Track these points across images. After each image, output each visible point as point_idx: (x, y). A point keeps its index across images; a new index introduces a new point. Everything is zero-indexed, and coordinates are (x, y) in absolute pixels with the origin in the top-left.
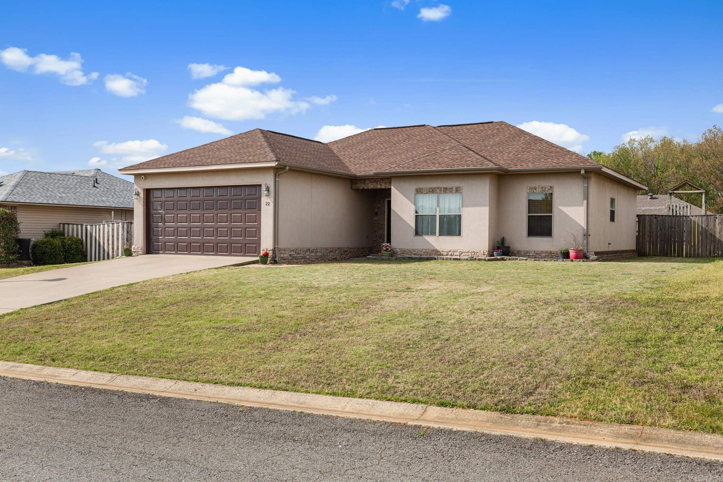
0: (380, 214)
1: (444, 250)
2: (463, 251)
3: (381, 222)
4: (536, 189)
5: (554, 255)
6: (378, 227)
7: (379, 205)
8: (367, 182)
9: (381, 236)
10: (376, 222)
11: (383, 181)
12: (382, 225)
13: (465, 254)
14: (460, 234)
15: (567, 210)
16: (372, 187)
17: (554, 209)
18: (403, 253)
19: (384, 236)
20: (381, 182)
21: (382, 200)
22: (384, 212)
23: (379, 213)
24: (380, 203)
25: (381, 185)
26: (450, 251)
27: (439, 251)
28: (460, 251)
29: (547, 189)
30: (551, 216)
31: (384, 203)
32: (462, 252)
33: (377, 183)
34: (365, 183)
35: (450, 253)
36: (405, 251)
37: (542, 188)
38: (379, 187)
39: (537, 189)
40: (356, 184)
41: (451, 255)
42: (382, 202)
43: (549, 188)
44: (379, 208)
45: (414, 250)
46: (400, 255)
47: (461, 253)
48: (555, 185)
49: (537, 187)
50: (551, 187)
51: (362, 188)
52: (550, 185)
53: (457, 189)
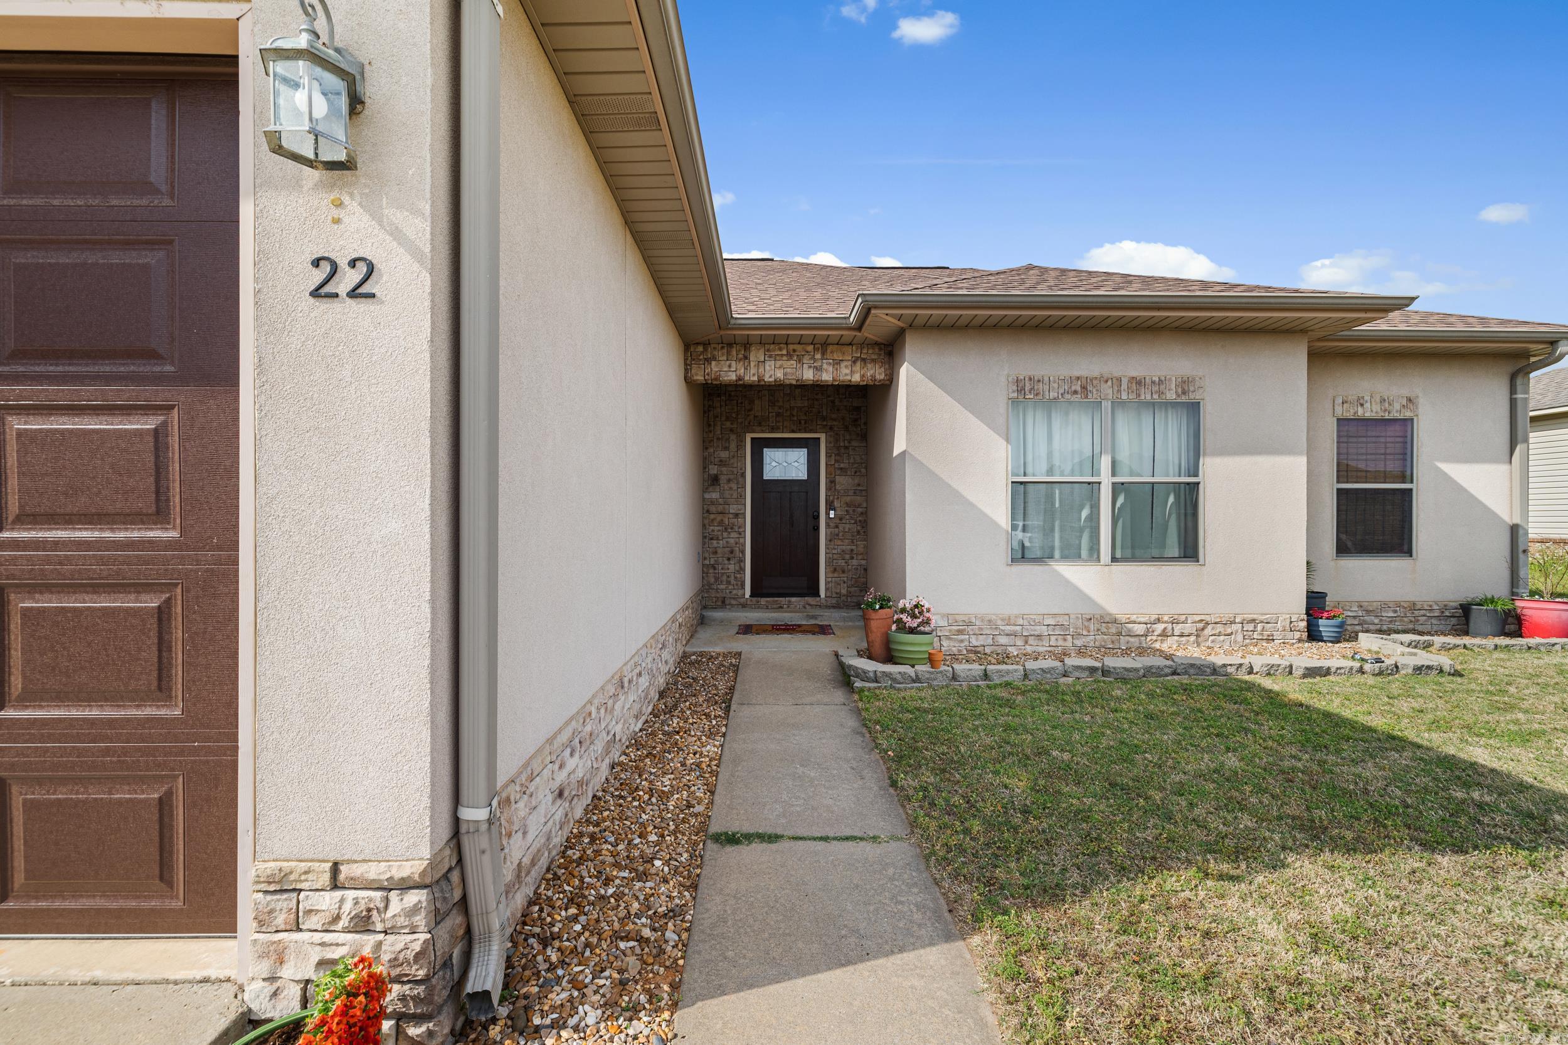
0: (729, 481)
1: (1134, 618)
2: (1207, 618)
3: (733, 509)
4: (1362, 405)
5: (1422, 612)
6: (721, 523)
7: (724, 454)
8: (757, 355)
9: (732, 552)
10: (713, 509)
11: (823, 354)
12: (736, 515)
13: (1219, 628)
14: (1190, 551)
15: (1460, 473)
16: (780, 374)
17: (1421, 469)
18: (960, 632)
19: (743, 552)
20: (818, 356)
21: (733, 437)
22: (743, 475)
23: (723, 479)
24: (726, 448)
25: (818, 369)
26: (1158, 621)
27: (1115, 621)
28: (1198, 618)
29: (1397, 406)
30: (1411, 490)
31: (741, 446)
32: (1207, 624)
33: (800, 360)
34: (746, 358)
35: (1159, 628)
36: (970, 624)
37: (1383, 401)
38: (808, 375)
39: (1367, 405)
40: (708, 361)
41: (1164, 635)
42: (733, 446)
43: (1404, 402)
44: (722, 463)
45: (1008, 621)
46: (948, 638)
47: (1201, 625)
48: (1420, 395)
49: (1367, 398)
50: (1410, 400)
51: (733, 377)
52: (1405, 392)
53: (1185, 385)
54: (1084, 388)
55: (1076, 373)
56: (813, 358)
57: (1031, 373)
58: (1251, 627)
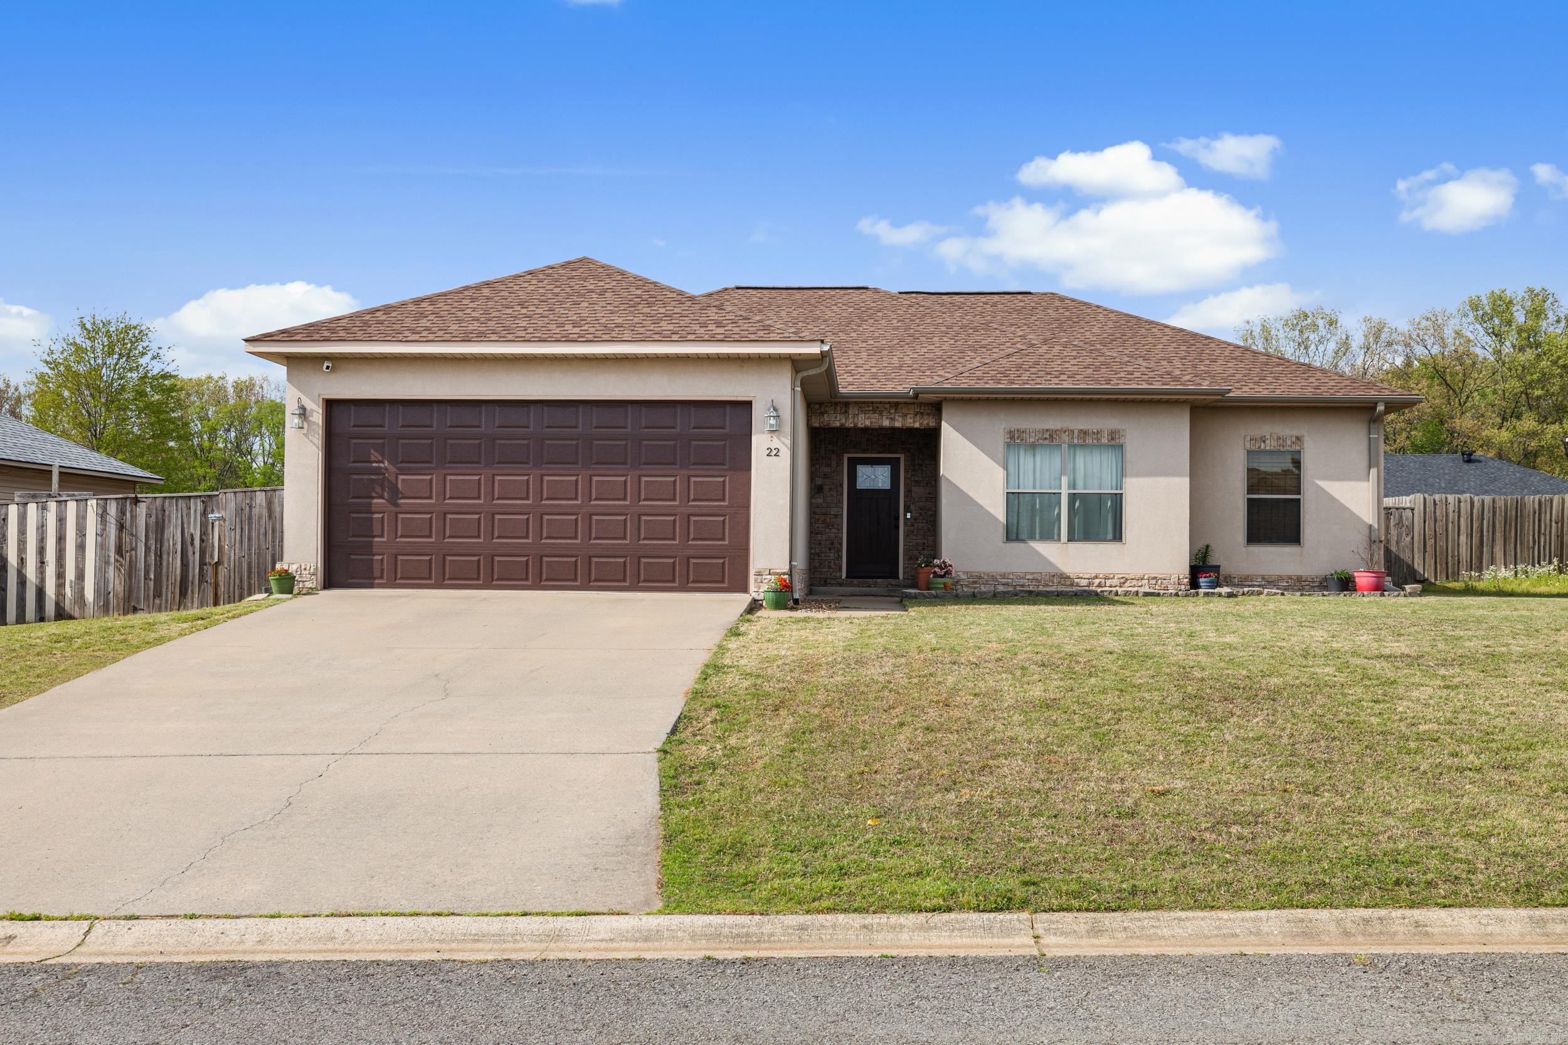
0: (831, 489)
1: (1081, 575)
2: (1127, 576)
3: (834, 511)
4: (1264, 442)
5: (1307, 583)
6: (824, 521)
7: (827, 470)
8: (853, 410)
9: (832, 544)
10: (818, 511)
11: (896, 410)
12: (836, 516)
13: (1134, 582)
14: (1118, 536)
15: (1333, 488)
16: (868, 423)
17: (1305, 485)
18: (975, 583)
19: (841, 544)
20: (893, 411)
21: (834, 456)
22: (841, 485)
23: (826, 488)
24: (829, 465)
25: (893, 419)
26: (1096, 577)
27: (1069, 577)
28: (1121, 576)
29: (1289, 443)
30: (1299, 500)
31: (840, 462)
32: (1127, 579)
33: (881, 414)
34: (846, 412)
35: (1097, 581)
36: (980, 577)
37: (1279, 438)
38: (886, 423)
39: (1268, 442)
40: (822, 414)
41: (1099, 585)
42: (834, 463)
43: (1294, 439)
44: (825, 476)
45: (1004, 576)
46: (967, 586)
47: (1122, 580)
48: (1306, 435)
49: (1268, 437)
50: (1298, 438)
51: (838, 424)
52: (1295, 433)
53: (1113, 435)
54: (1051, 436)
55: (1047, 427)
56: (889, 412)
57: (1019, 427)
58: (1154, 582)
